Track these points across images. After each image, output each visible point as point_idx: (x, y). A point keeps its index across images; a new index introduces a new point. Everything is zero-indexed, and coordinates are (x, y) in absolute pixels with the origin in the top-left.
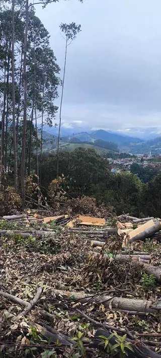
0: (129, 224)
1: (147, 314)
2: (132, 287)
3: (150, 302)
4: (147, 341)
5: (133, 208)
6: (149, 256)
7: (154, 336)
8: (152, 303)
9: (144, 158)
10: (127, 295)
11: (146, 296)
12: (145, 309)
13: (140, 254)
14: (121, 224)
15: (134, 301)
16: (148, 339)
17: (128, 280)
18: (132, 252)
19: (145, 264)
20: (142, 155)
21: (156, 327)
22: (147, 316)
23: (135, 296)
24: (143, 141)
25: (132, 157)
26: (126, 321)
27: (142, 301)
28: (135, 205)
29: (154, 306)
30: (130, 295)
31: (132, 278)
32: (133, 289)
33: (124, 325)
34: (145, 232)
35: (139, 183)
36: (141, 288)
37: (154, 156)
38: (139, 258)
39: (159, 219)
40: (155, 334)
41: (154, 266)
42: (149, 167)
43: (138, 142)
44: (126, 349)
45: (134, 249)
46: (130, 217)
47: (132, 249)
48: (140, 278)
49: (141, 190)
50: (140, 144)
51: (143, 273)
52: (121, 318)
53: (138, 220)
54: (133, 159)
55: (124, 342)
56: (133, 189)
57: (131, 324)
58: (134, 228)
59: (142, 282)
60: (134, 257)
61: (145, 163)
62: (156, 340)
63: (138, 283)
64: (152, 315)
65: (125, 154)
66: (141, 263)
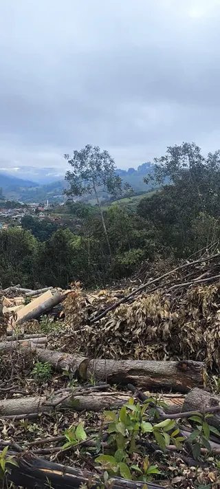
0: (20, 299)
1: (40, 415)
2: (21, 383)
3: (43, 398)
4: (39, 449)
5: (26, 277)
6: (45, 339)
7: (49, 442)
8: (47, 399)
9: (40, 208)
10: (14, 395)
11: (39, 391)
12: (37, 409)
13: (34, 337)
14: (8, 299)
15: (23, 400)
16: (42, 447)
17: (15, 374)
18: (23, 336)
19: (38, 350)
20: (37, 204)
21: (52, 430)
22: (39, 417)
23: (25, 395)
24: (38, 185)
25: (23, 206)
26: (12, 429)
27: (34, 399)
28: (29, 272)
29: (48, 402)
30: (18, 394)
31: (21, 370)
32: (23, 385)
33: (9, 435)
34: (40, 307)
35: (33, 242)
36: (32, 382)
37: (52, 206)
38: (32, 343)
39: (59, 289)
40: (51, 438)
41: (51, 349)
42: (46, 220)
43: (31, 187)
44: (7, 465)
45: (25, 332)
46: (21, 289)
47: (23, 332)
48: (32, 369)
49: (36, 252)
50: (34, 189)
51: (36, 362)
52: (5, 427)
53: (33, 292)
54: (25, 210)
55: (5, 457)
56: (25, 251)
57: (19, 432)
58: (26, 304)
59: (35, 374)
60: (25, 342)
61: (42, 215)
62: (52, 446)
63: (28, 376)
64: (47, 416)
65: (13, 202)
66: (33, 349)
